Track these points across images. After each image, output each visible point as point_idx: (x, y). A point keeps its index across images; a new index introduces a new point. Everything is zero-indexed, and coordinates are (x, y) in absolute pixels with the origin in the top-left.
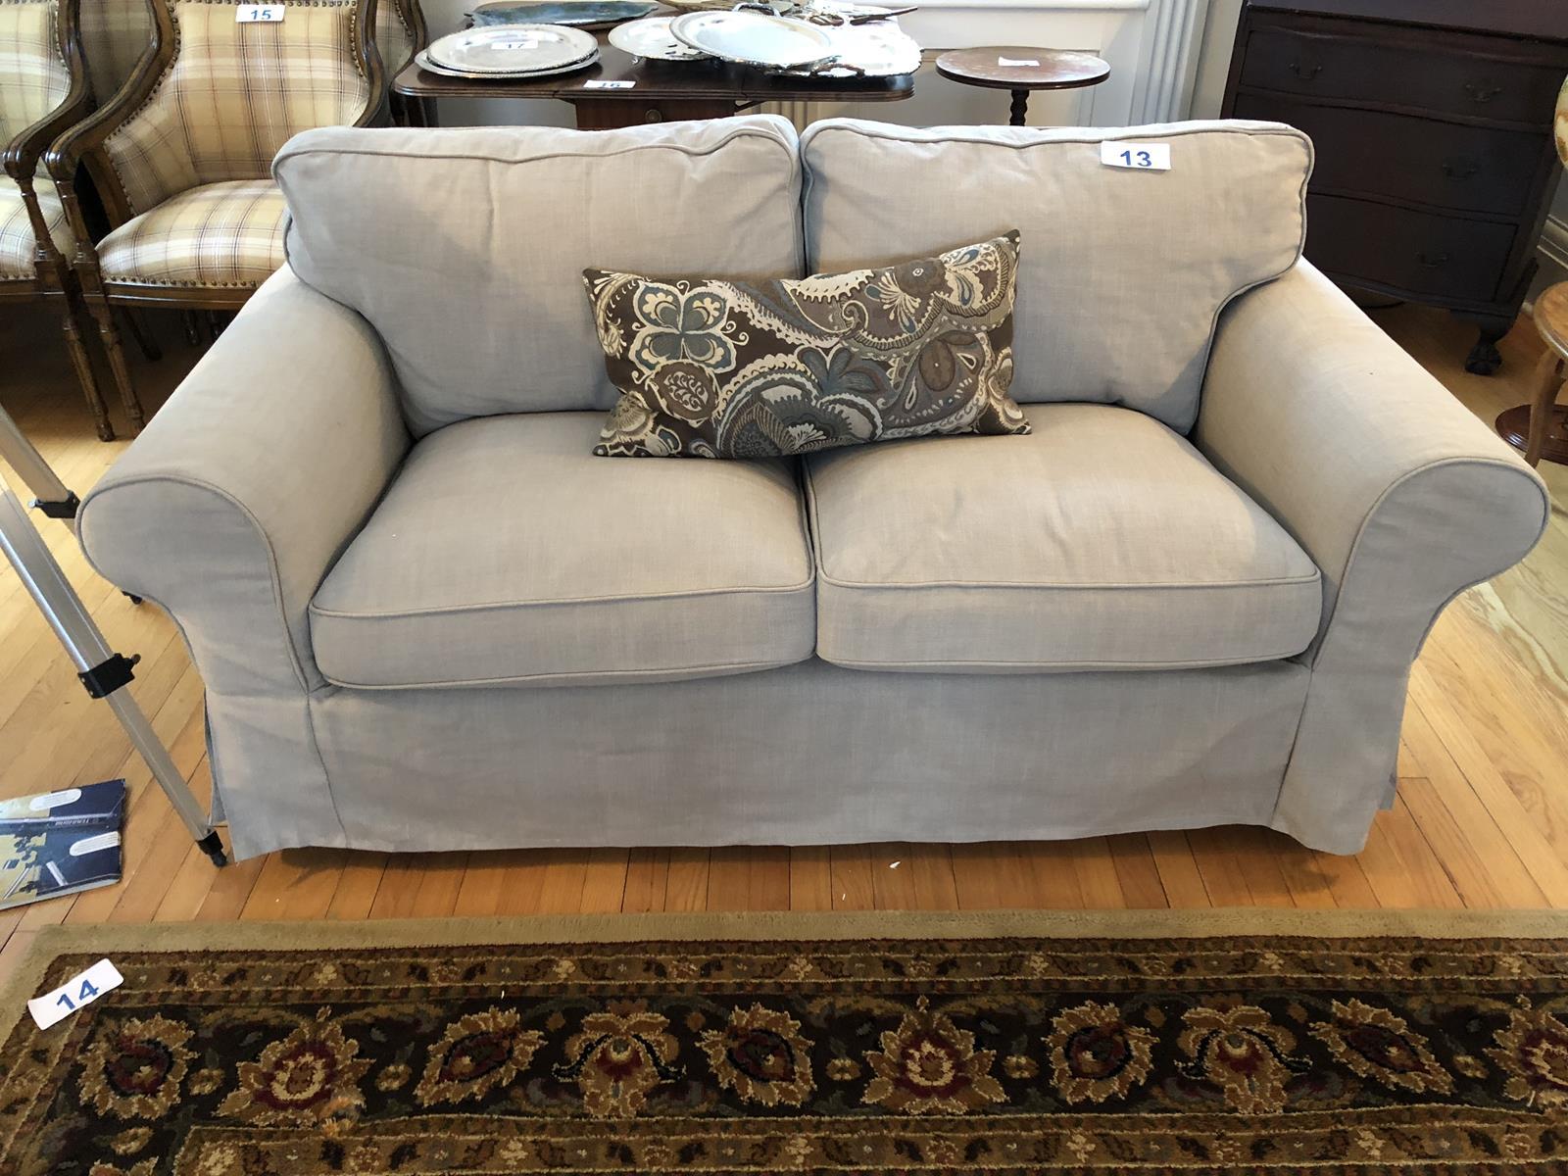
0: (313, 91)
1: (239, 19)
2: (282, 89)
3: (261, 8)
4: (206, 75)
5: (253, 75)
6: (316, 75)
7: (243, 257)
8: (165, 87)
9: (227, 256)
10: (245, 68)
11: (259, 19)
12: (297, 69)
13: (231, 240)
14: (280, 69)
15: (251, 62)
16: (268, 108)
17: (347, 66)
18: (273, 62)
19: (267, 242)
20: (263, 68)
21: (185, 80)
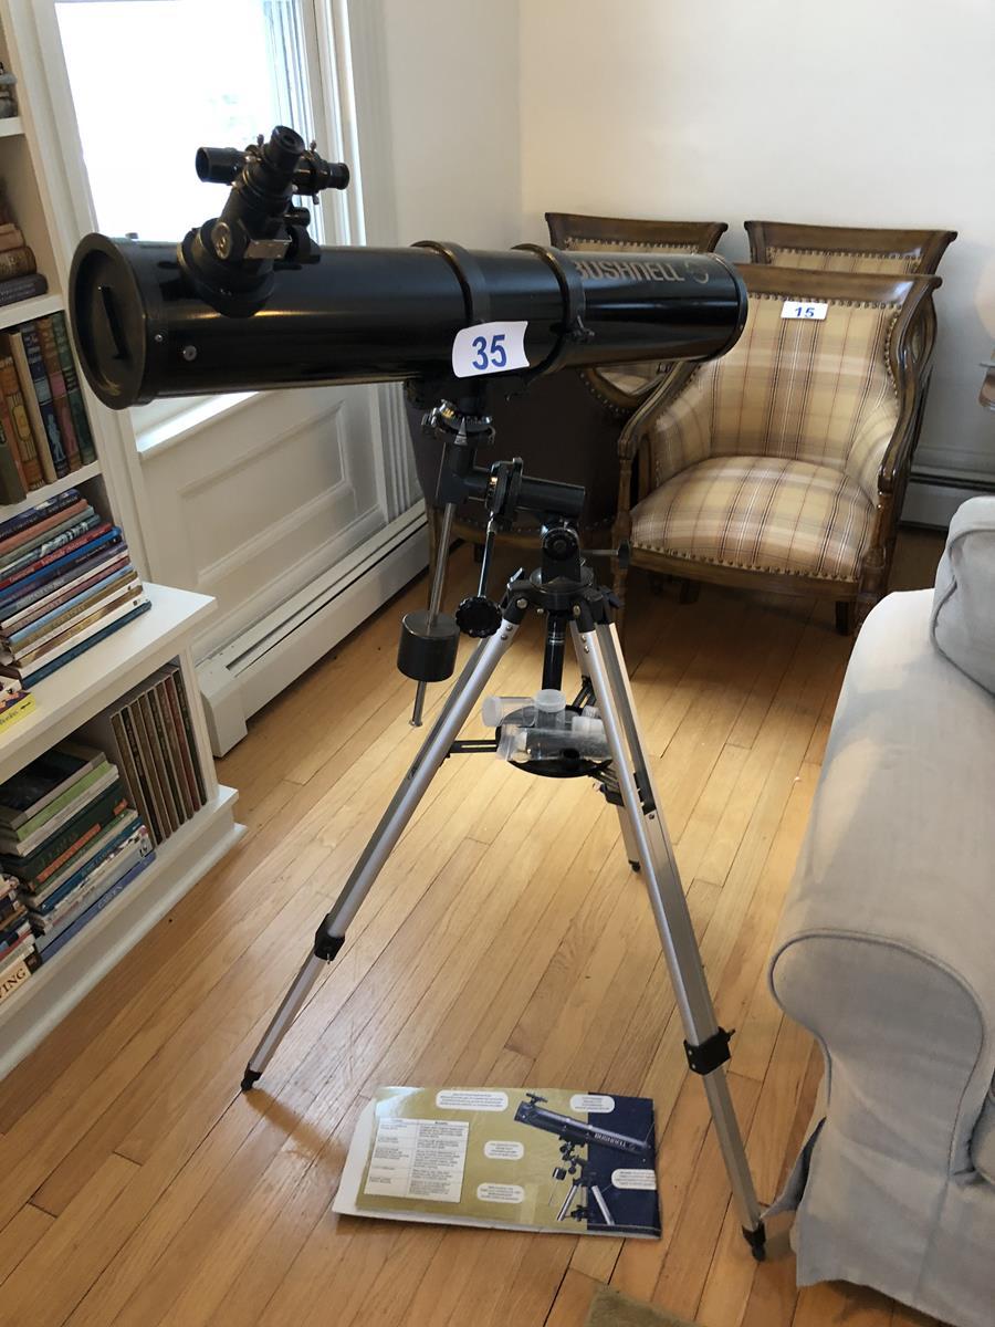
0: (838, 383)
1: (784, 315)
2: (808, 380)
3: (805, 305)
4: (743, 363)
5: (783, 365)
6: (845, 371)
7: (765, 544)
8: (705, 370)
9: (750, 542)
10: (779, 359)
11: (802, 316)
12: (827, 363)
13: (756, 526)
14: (811, 362)
15: (785, 353)
16: (789, 395)
17: (878, 366)
18: (807, 355)
19: (790, 532)
20: (795, 360)
21: (723, 366)
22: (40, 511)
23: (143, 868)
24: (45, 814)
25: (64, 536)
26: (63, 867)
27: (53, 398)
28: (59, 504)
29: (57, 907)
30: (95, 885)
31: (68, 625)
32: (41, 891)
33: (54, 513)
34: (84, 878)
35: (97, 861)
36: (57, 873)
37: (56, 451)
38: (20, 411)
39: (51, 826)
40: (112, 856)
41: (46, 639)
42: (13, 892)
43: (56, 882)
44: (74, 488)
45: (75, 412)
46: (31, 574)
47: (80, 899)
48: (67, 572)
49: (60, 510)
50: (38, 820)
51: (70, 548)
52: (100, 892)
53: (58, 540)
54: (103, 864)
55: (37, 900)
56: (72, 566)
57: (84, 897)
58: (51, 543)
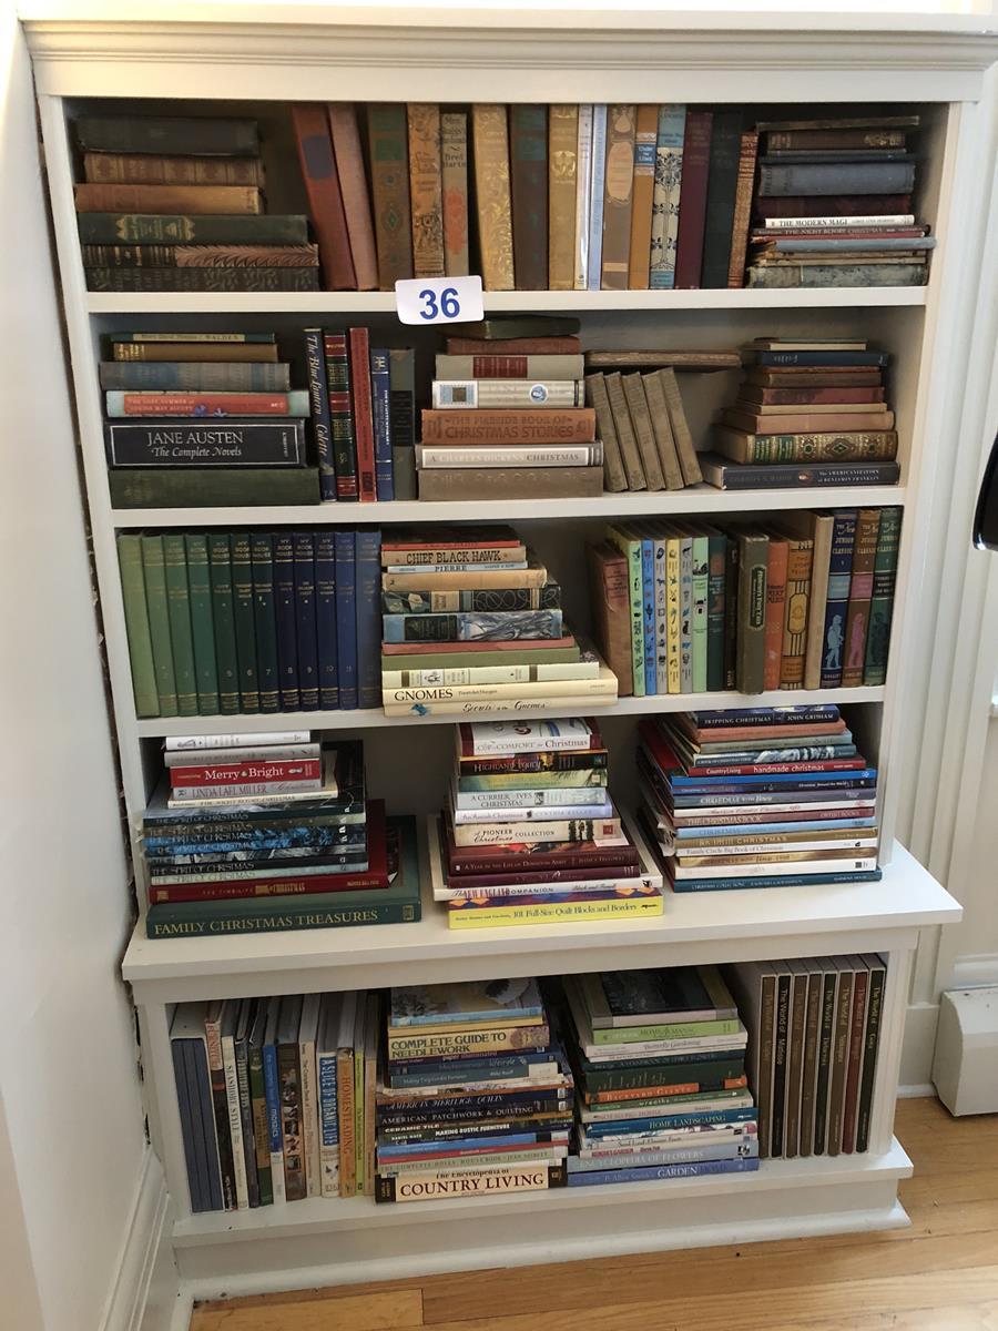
22: (779, 714)
23: (735, 1170)
24: (634, 1034)
25: (796, 752)
26: (634, 1102)
27: (849, 598)
28: (806, 716)
29: (605, 1138)
30: (662, 1146)
31: (757, 848)
32: (595, 1110)
33: (796, 722)
34: (653, 1130)
35: (677, 1122)
36: (624, 1103)
37: (829, 658)
38: (799, 601)
39: (636, 1050)
40: (697, 1129)
41: (723, 850)
42: (563, 1090)
43: (617, 1112)
44: (837, 705)
45: (874, 622)
46: (737, 775)
47: (637, 1149)
48: (782, 791)
49: (804, 722)
50: (625, 1034)
51: (796, 767)
52: (666, 1159)
53: (785, 754)
54: (682, 1130)
55: (587, 1117)
56: (792, 787)
57: (643, 1150)
58: (776, 752)
